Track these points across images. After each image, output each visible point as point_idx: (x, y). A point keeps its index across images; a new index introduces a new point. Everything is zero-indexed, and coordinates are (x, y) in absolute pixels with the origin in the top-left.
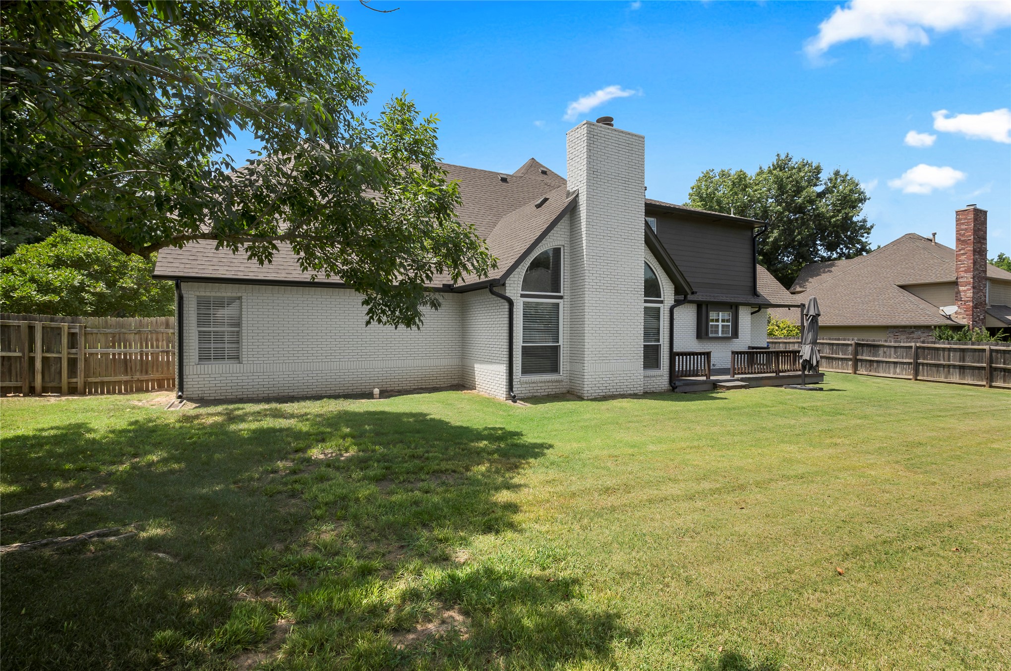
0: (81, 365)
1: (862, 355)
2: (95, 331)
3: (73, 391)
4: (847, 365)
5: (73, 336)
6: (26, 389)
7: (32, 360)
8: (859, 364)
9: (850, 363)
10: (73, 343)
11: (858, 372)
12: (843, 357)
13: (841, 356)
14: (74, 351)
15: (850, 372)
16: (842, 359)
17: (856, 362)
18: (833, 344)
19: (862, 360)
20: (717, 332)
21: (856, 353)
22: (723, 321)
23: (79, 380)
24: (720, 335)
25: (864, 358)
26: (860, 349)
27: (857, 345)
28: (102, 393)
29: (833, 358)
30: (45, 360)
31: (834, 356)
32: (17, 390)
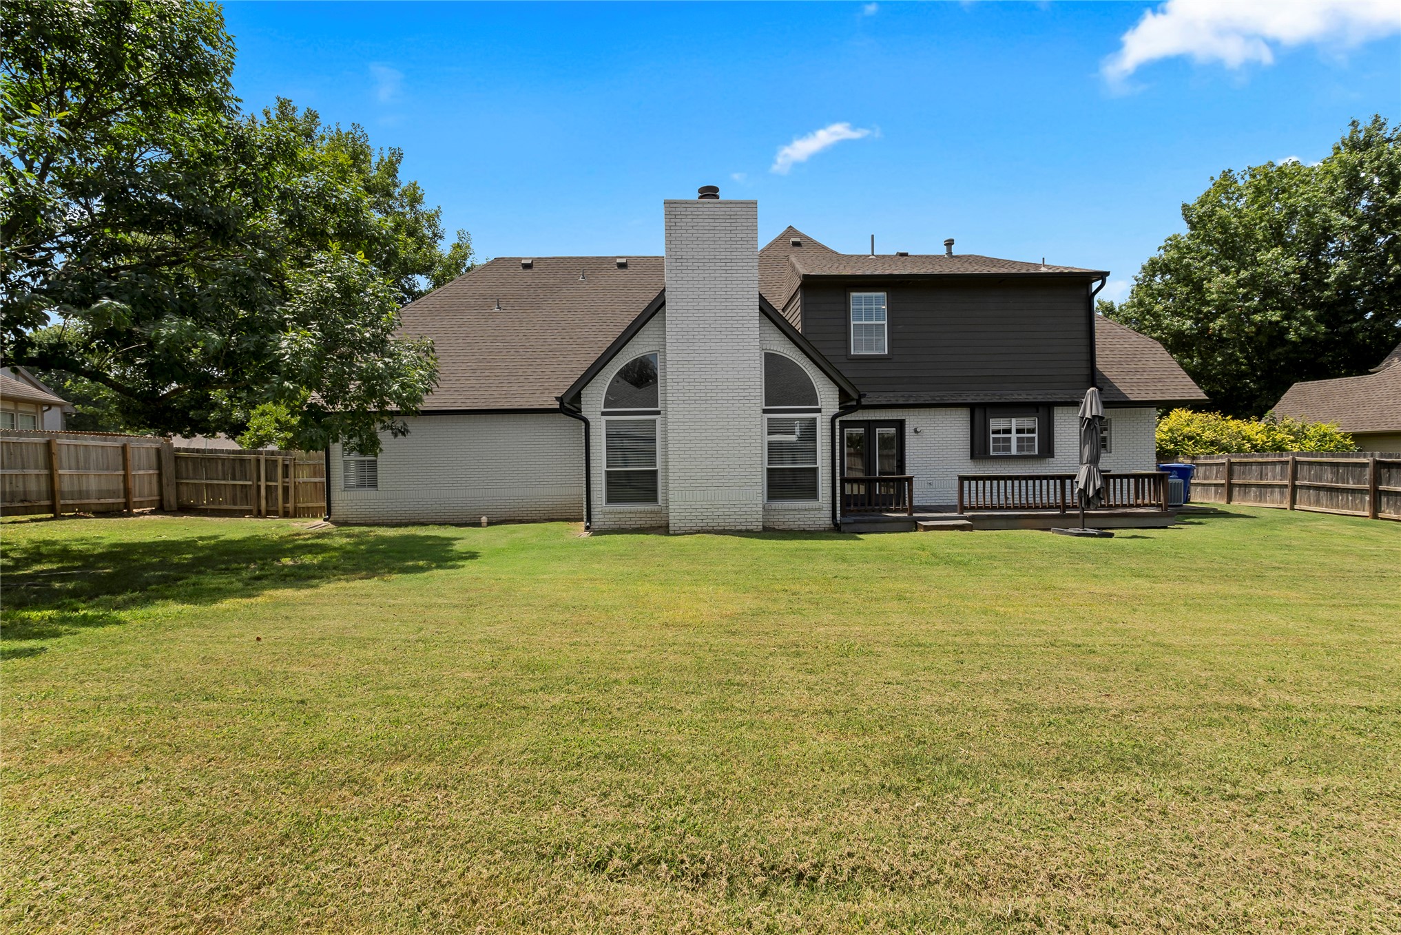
0: (292, 492)
1: (1388, 484)
2: (301, 462)
3: (286, 515)
4: (1362, 501)
5: (286, 467)
6: (255, 512)
7: (259, 487)
8: (1384, 499)
9: (1367, 498)
10: (286, 475)
11: (1380, 515)
12: (1354, 486)
13: (1351, 486)
14: (287, 480)
15: (1367, 513)
16: (1353, 491)
17: (1377, 497)
18: (1337, 464)
19: (1388, 493)
20: (1009, 449)
21: (1377, 480)
22: (1019, 431)
23: (290, 505)
24: (1014, 452)
25: (1392, 488)
26: (1384, 471)
27: (1378, 465)
28: (308, 517)
29: (1338, 490)
30: (268, 487)
31: (1340, 485)
32: (249, 512)
